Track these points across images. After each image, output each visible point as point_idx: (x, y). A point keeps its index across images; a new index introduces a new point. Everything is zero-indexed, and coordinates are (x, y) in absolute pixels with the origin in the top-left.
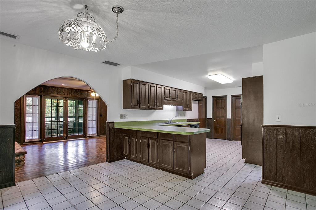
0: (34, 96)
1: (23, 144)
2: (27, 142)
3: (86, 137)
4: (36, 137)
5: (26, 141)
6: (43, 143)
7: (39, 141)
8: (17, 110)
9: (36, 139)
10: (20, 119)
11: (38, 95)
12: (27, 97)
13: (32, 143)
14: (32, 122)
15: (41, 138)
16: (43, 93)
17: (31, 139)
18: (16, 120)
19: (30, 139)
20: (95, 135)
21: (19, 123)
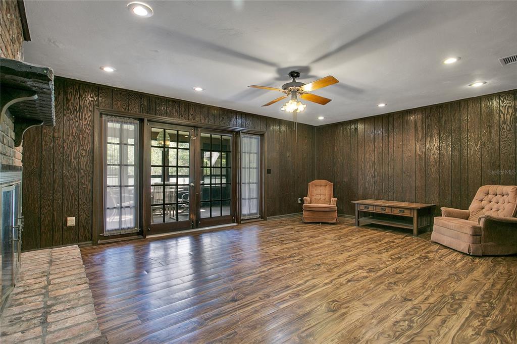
0: (126, 119)
1: (99, 242)
2: (108, 237)
3: (239, 223)
4: (129, 220)
5: (105, 234)
6: (145, 237)
7: (138, 234)
8: (84, 154)
9: (129, 228)
10: (93, 178)
11: (135, 119)
12: (108, 121)
13: (120, 239)
14: (120, 186)
15: (141, 226)
16: (147, 113)
17: (118, 230)
18: (83, 181)
19: (115, 230)
20: (255, 216)
21: (90, 187)
